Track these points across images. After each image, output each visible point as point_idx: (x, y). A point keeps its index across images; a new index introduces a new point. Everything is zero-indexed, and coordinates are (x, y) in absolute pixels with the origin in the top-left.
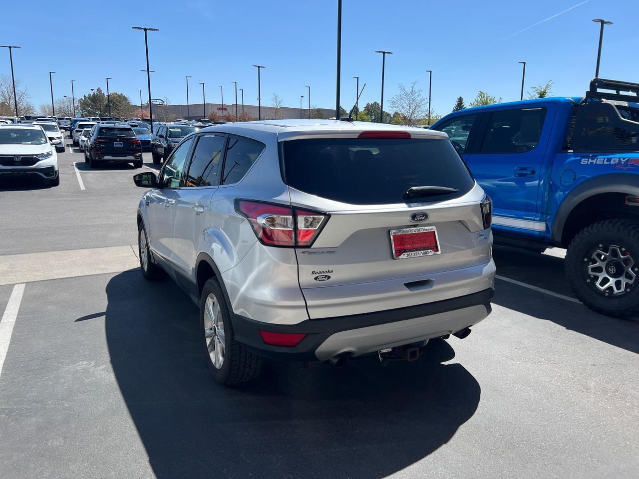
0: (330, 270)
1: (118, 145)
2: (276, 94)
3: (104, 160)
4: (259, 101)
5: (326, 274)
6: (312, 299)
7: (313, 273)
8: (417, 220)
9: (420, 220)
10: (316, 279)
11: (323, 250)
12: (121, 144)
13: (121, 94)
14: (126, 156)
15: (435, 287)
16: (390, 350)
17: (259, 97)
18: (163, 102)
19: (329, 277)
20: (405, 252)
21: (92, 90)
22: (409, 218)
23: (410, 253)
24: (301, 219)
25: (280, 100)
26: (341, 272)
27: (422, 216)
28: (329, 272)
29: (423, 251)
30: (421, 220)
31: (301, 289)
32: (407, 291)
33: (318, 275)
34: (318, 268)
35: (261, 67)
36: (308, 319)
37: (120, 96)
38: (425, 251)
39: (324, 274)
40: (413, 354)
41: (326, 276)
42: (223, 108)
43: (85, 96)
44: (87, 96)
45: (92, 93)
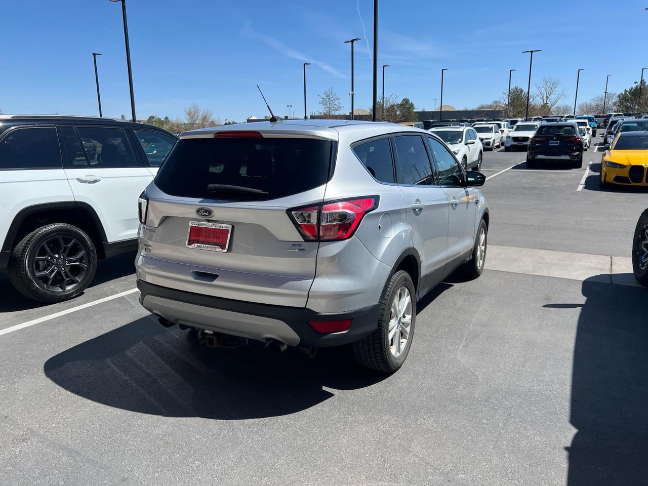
1: (554, 143)
3: (536, 159)
7: (144, 245)
8: (201, 215)
10: (145, 249)
11: (150, 228)
12: (557, 143)
14: (560, 156)
15: (215, 282)
16: (211, 333)
20: (197, 243)
21: (635, 83)
22: (195, 212)
23: (200, 245)
27: (206, 212)
28: (150, 246)
32: (191, 278)
33: (146, 247)
38: (213, 246)
41: (149, 249)
43: (626, 91)
44: (628, 90)
45: (634, 86)
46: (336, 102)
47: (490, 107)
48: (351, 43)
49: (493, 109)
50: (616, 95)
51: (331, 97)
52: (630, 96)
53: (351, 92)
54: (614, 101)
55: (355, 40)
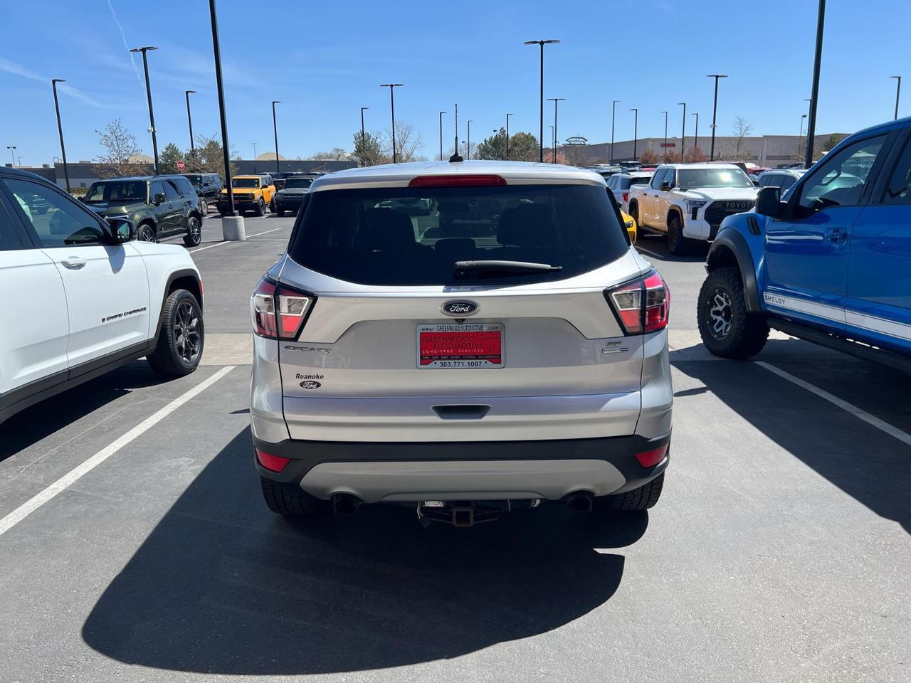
0: (320, 375)
2: (741, 117)
4: (714, 128)
5: (315, 380)
6: (293, 411)
7: (298, 376)
8: (455, 312)
9: (459, 312)
10: (302, 385)
11: (312, 346)
13: (530, 134)
15: (487, 418)
16: (441, 505)
17: (714, 123)
18: (586, 140)
19: (319, 385)
20: (440, 358)
21: (495, 131)
22: (441, 308)
23: (447, 361)
24: (284, 300)
25: (747, 125)
26: (336, 380)
27: (464, 307)
28: (318, 377)
29: (470, 361)
30: (463, 312)
31: (283, 396)
32: (436, 419)
33: (303, 380)
34: (305, 371)
35: (720, 76)
36: (289, 438)
37: (527, 137)
38: (474, 361)
39: (312, 380)
40: (463, 517)
41: (315, 383)
42: (667, 144)
43: (485, 140)
44: (488, 140)
45: (494, 135)
46: (130, 143)
47: (331, 156)
48: (141, 52)
49: (336, 160)
50: (476, 146)
51: (119, 134)
52: (490, 147)
53: (150, 128)
54: (474, 153)
55: (148, 48)
